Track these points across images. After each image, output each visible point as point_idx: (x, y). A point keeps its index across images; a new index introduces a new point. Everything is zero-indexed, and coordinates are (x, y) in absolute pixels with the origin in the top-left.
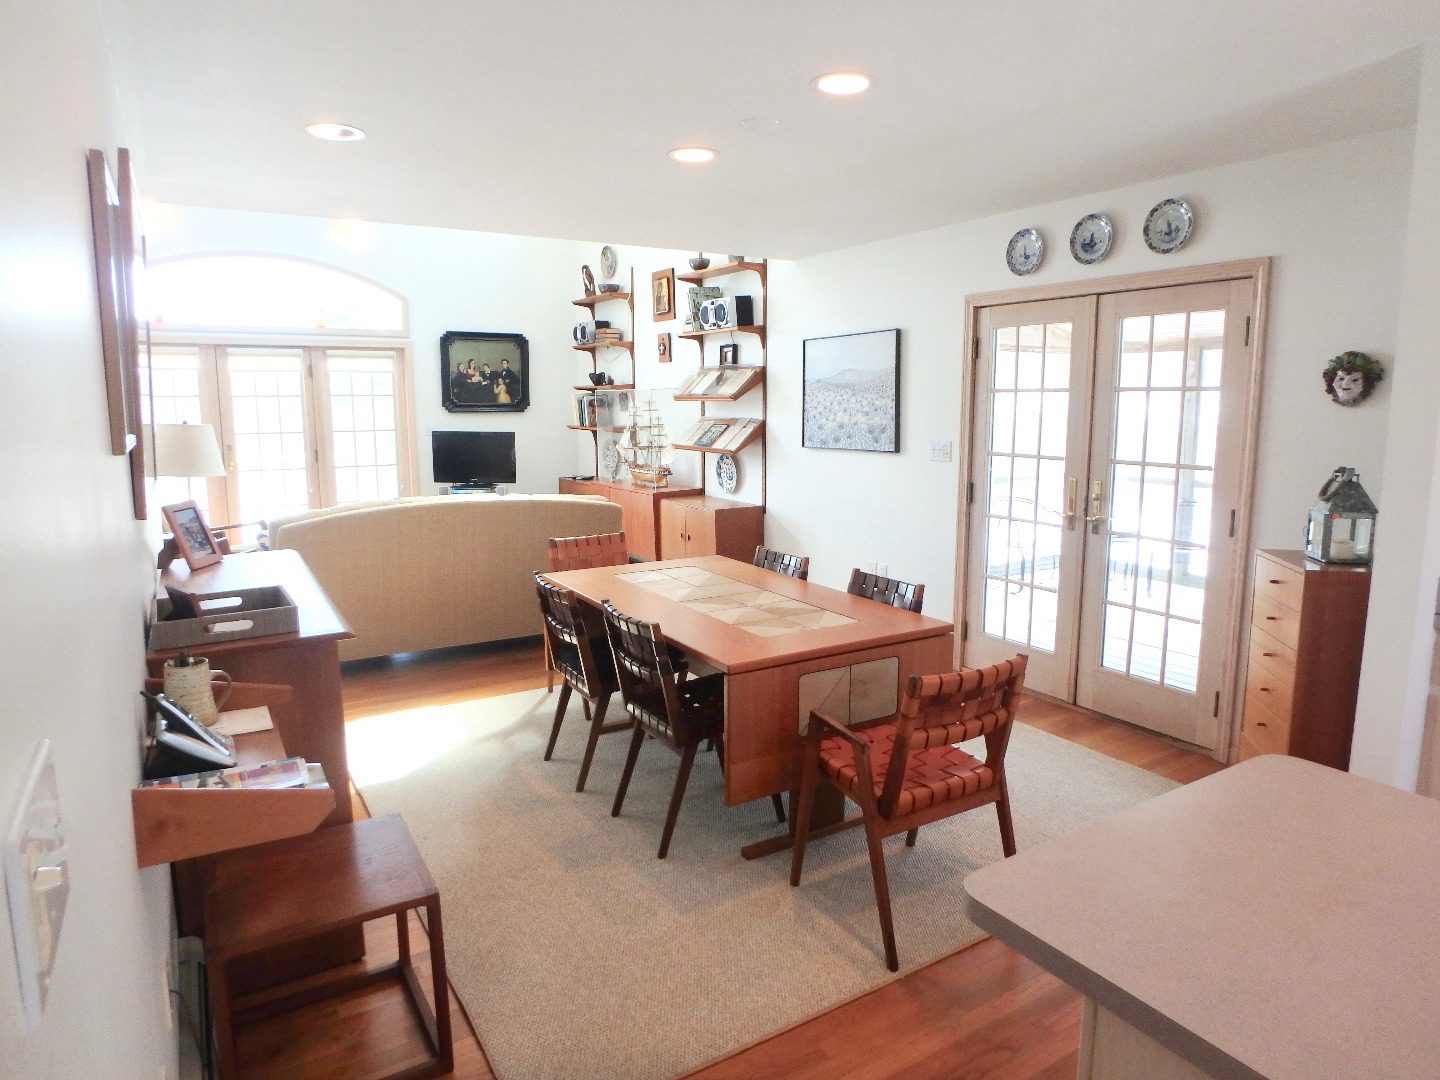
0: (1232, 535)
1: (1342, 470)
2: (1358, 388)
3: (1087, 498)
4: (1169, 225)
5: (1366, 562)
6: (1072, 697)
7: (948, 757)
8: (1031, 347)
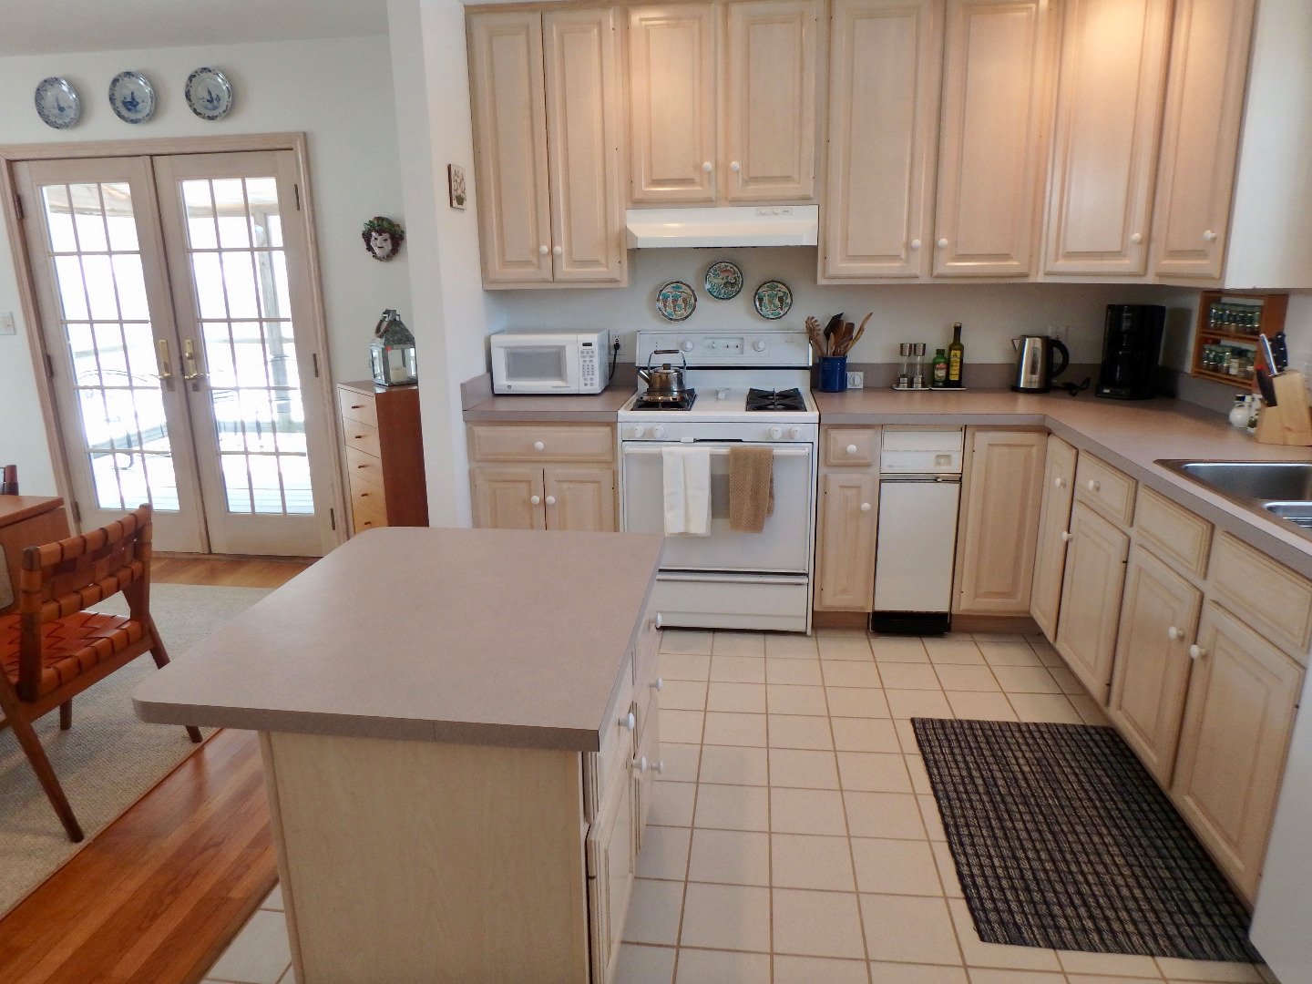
0: (317, 375)
1: (387, 312)
2: (388, 246)
3: (181, 358)
4: (210, 93)
5: (414, 382)
6: (206, 547)
7: (89, 624)
8: (87, 209)
